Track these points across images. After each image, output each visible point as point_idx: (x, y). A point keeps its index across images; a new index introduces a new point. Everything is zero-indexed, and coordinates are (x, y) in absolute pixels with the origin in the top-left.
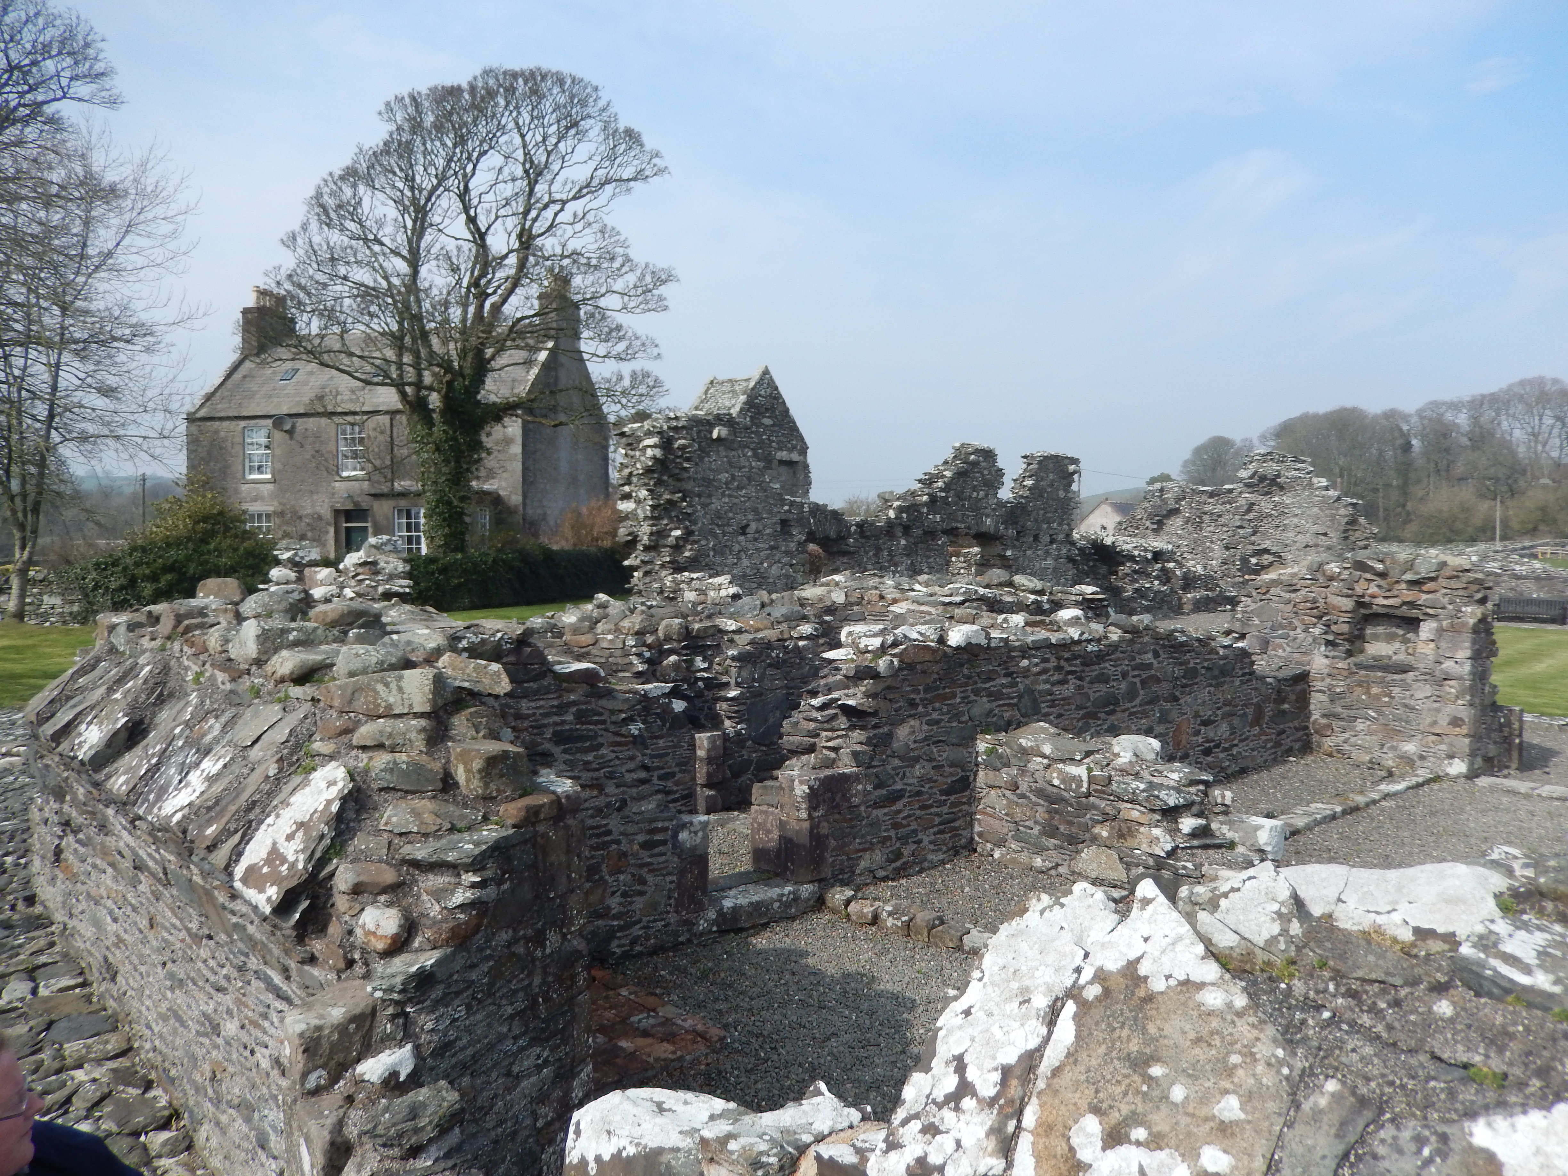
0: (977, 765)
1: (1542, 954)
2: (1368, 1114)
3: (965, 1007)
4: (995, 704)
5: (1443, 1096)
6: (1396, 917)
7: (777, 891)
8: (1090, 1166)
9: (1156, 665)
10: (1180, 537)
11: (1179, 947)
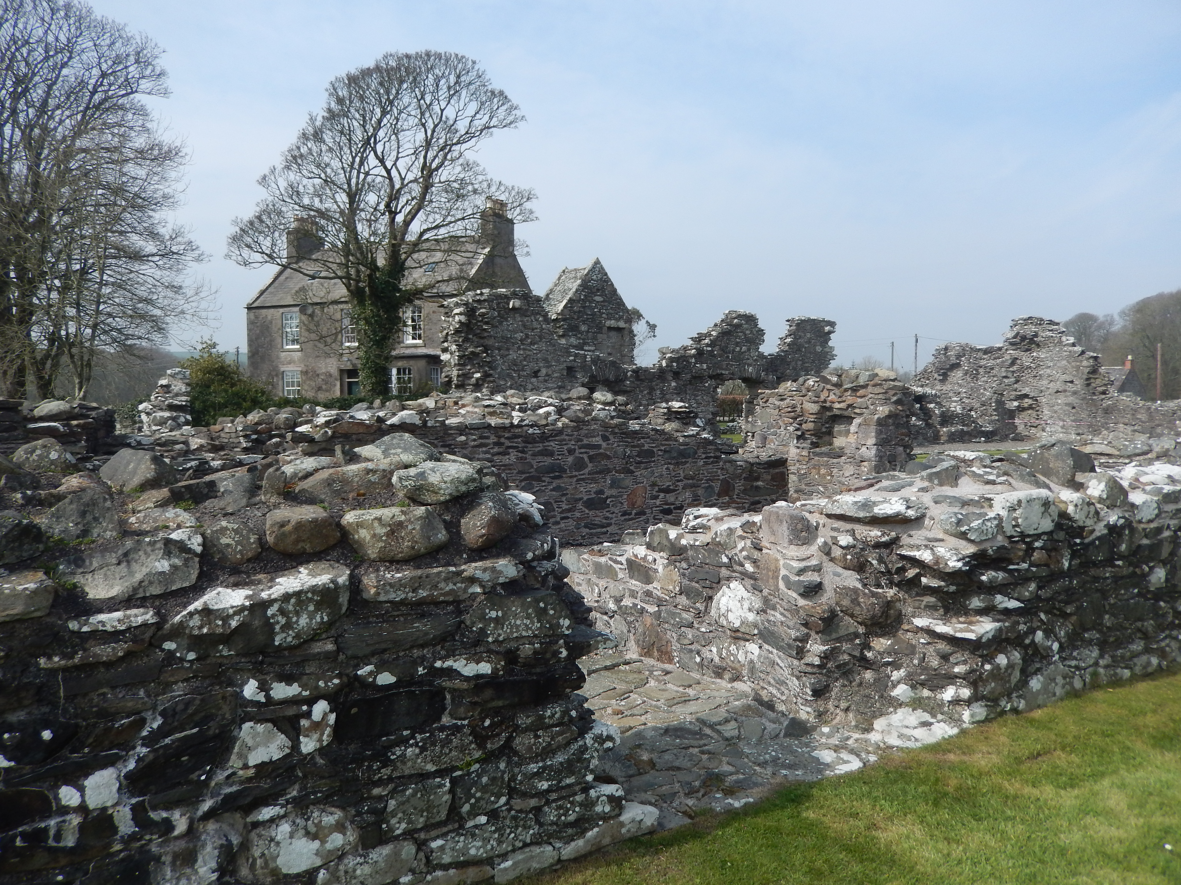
9: (605, 446)
10: (960, 386)
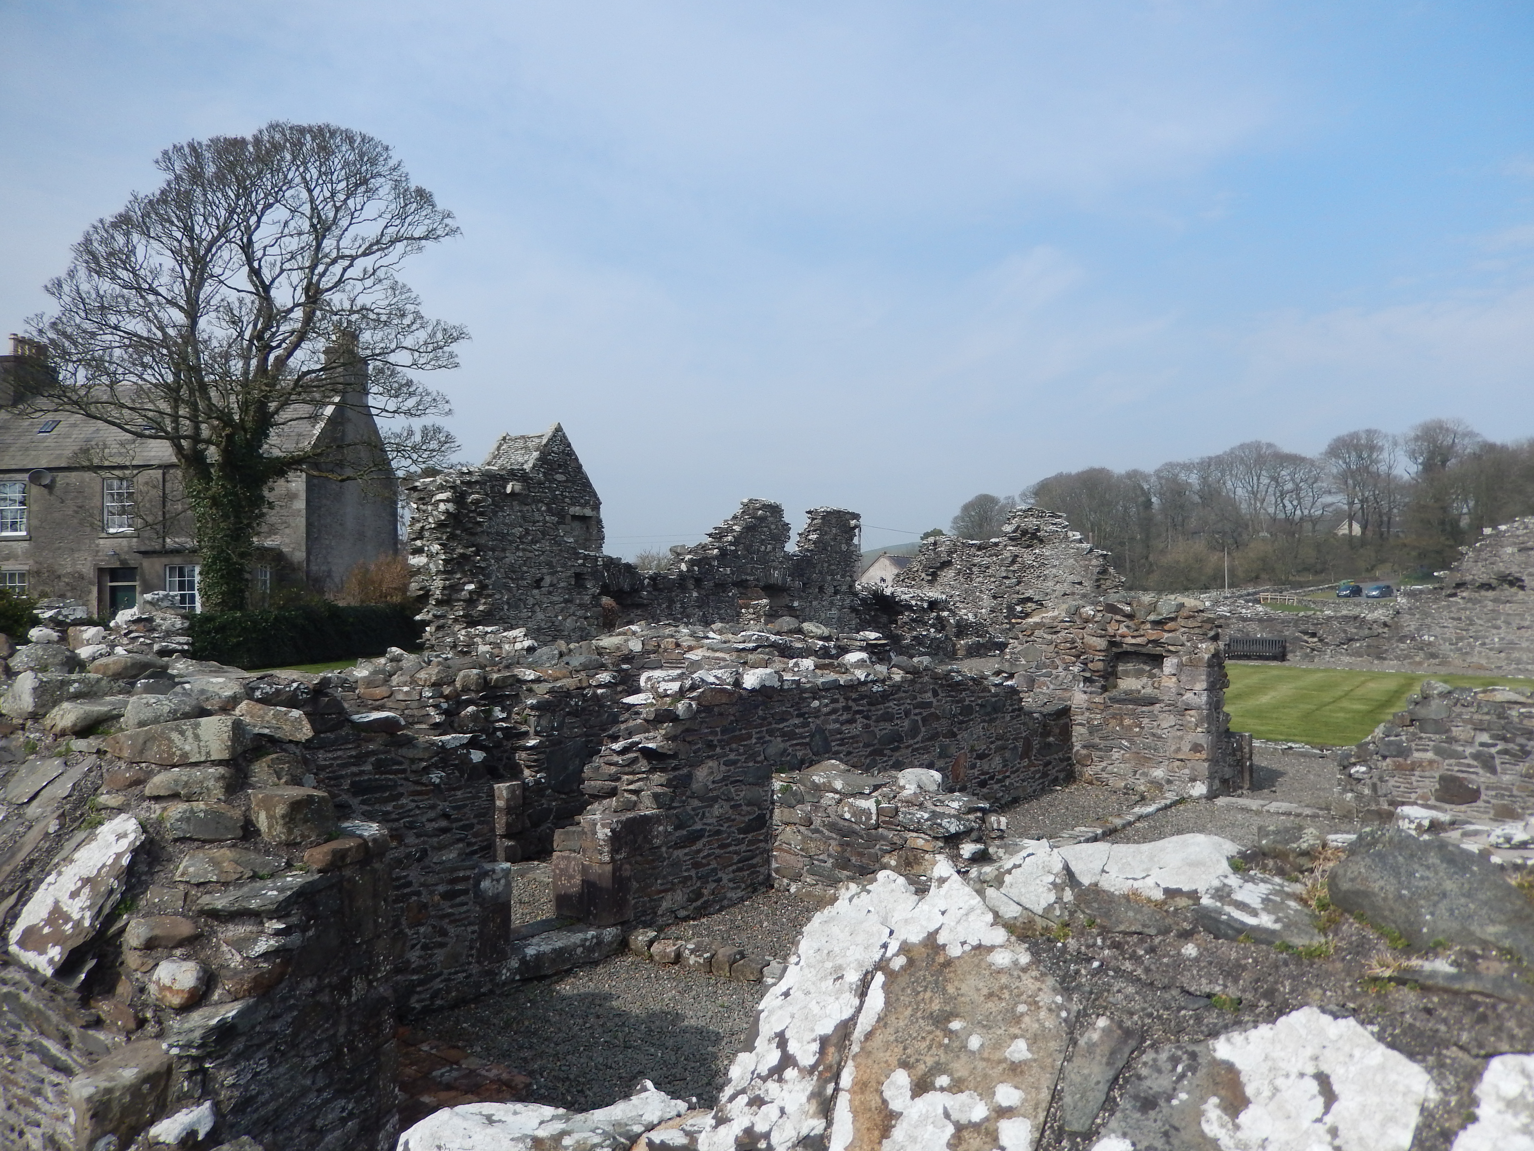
0: (773, 803)
1: (1266, 900)
2: (1132, 1043)
3: (784, 989)
4: (788, 743)
5: (1191, 1022)
6: (1150, 882)
7: (581, 936)
8: (901, 1114)
9: (935, 703)
10: (953, 588)
11: (972, 917)
